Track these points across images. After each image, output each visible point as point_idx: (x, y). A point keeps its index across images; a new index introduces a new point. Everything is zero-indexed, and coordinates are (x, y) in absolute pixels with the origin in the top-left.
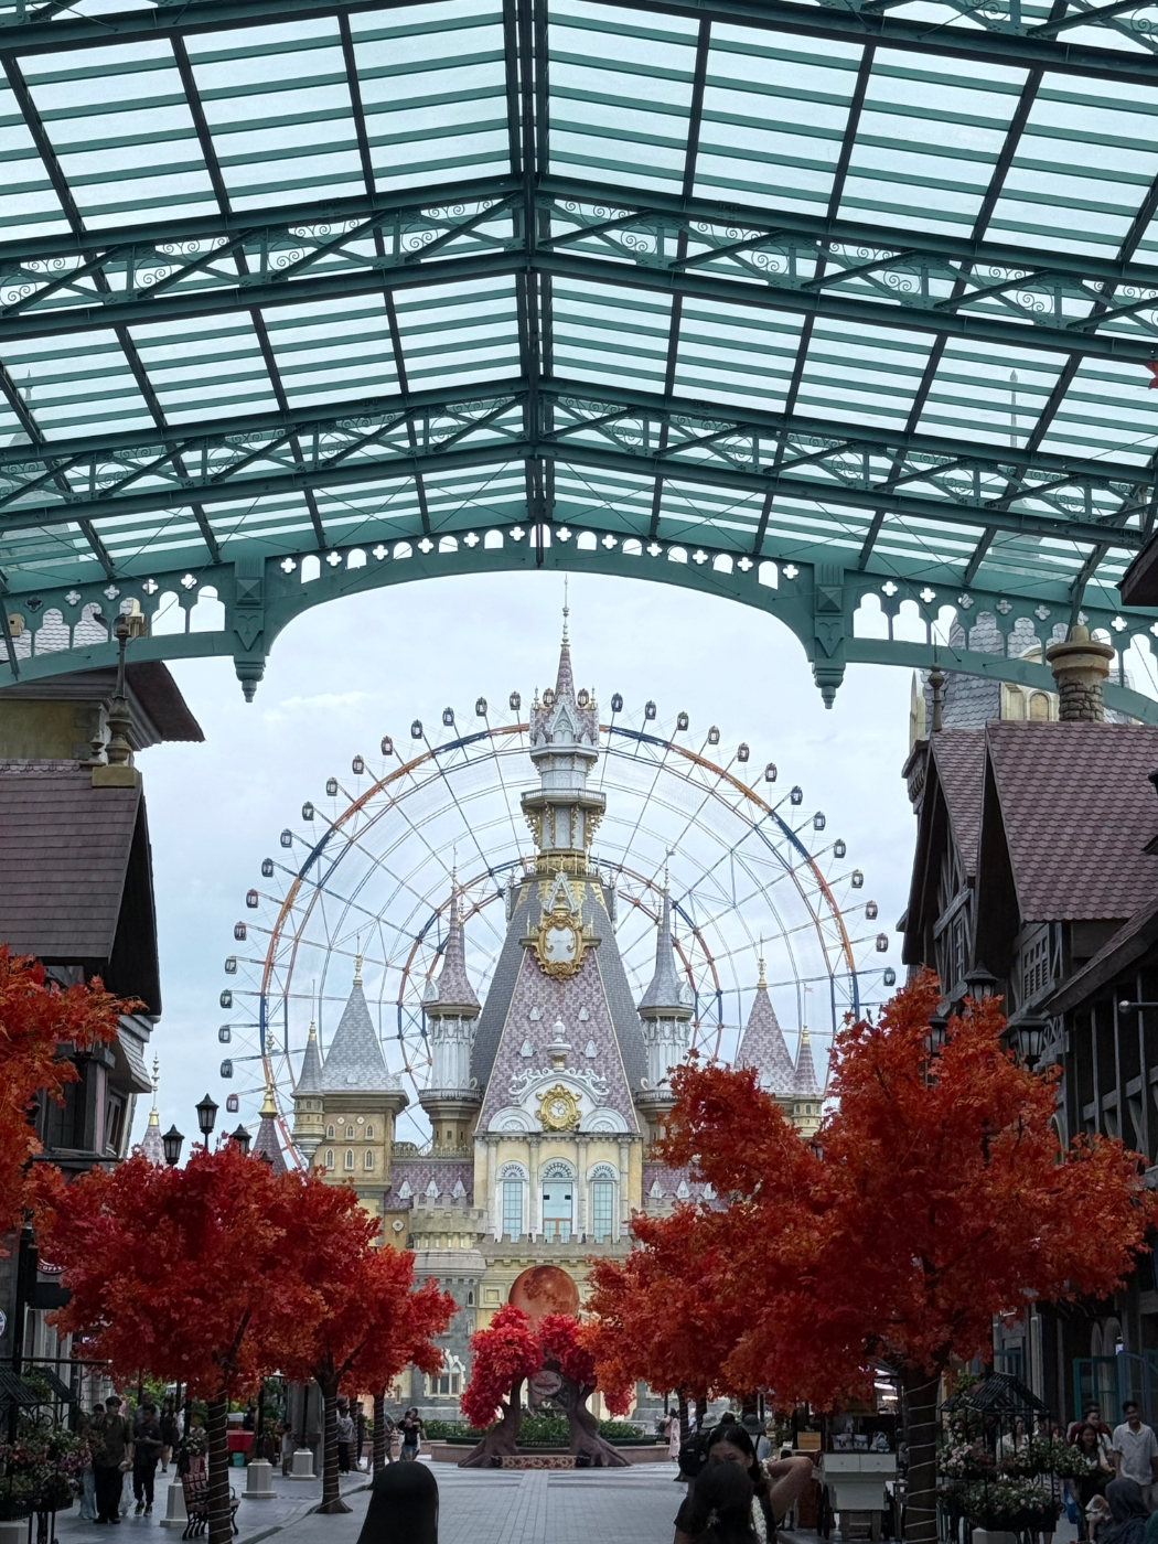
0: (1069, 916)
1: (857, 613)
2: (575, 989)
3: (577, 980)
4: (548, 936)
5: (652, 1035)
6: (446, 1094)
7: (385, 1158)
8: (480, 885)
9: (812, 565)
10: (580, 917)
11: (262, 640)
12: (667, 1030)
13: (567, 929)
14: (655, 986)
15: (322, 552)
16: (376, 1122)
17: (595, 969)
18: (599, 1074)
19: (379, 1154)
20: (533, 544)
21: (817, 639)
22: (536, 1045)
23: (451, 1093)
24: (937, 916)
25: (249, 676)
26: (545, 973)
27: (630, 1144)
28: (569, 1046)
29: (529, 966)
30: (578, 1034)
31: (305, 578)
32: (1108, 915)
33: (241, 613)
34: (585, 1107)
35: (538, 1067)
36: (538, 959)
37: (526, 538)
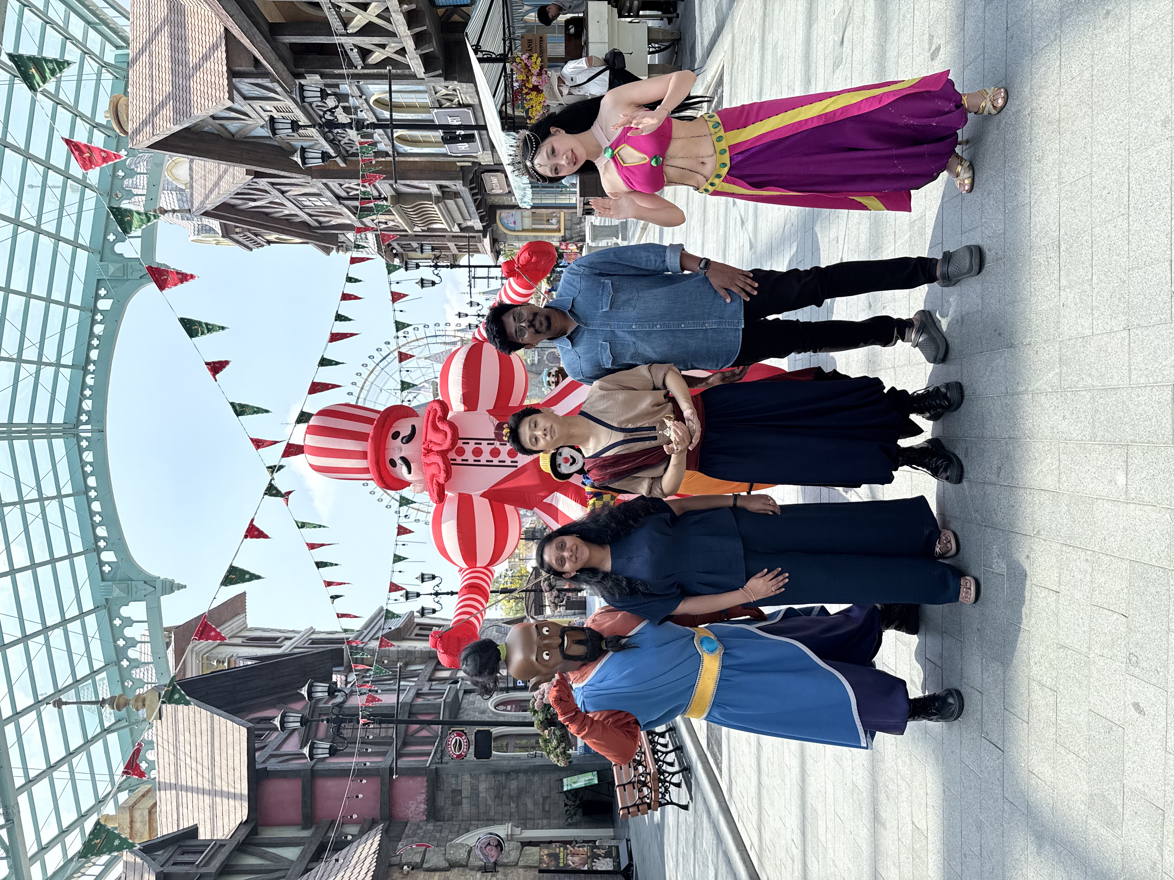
1: (126, 256)
9: (98, 280)
11: (150, 581)
20: (89, 435)
25: (170, 587)
31: (114, 559)
33: (134, 593)
37: (87, 439)
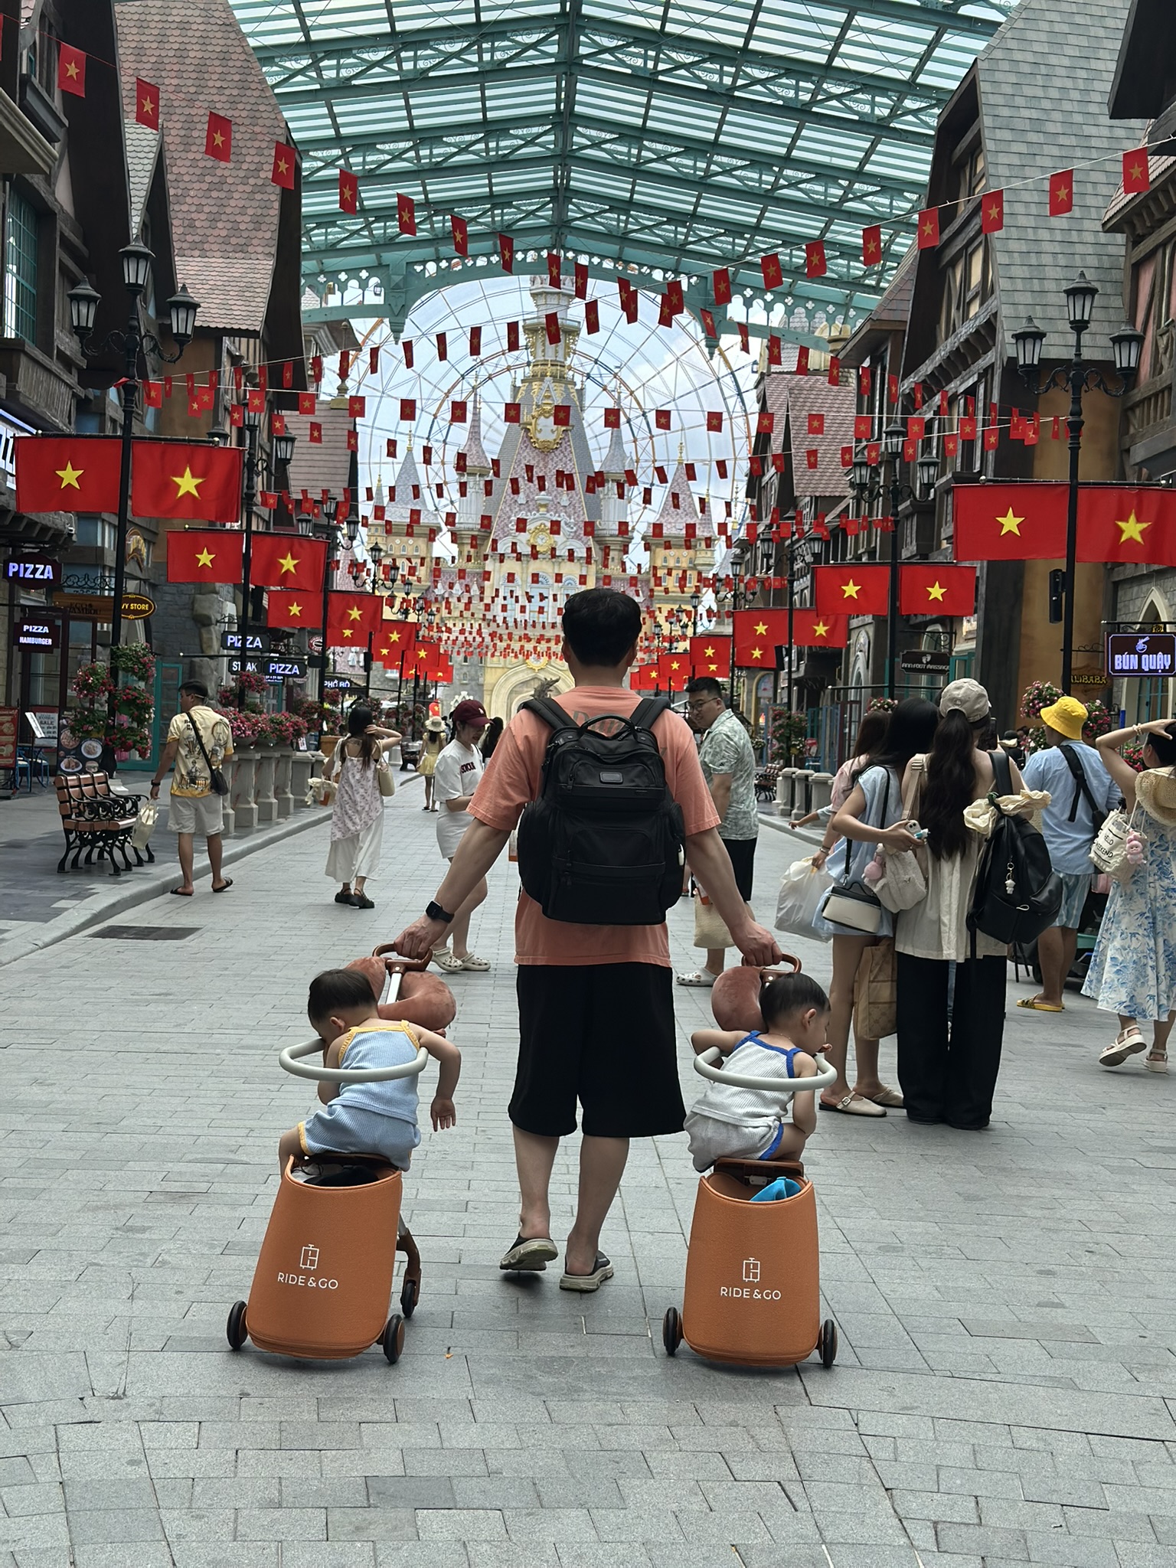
0: (817, 494)
2: (555, 459)
3: (557, 452)
4: (539, 422)
5: (606, 491)
6: (467, 526)
8: (495, 361)
13: (551, 417)
14: (610, 458)
15: (437, 260)
16: (421, 543)
17: (570, 445)
18: (570, 517)
22: (528, 496)
23: (471, 526)
24: (764, 475)
26: (536, 447)
27: (588, 564)
28: (550, 498)
29: (525, 441)
32: (837, 494)
34: (559, 538)
35: (529, 511)
36: (532, 438)
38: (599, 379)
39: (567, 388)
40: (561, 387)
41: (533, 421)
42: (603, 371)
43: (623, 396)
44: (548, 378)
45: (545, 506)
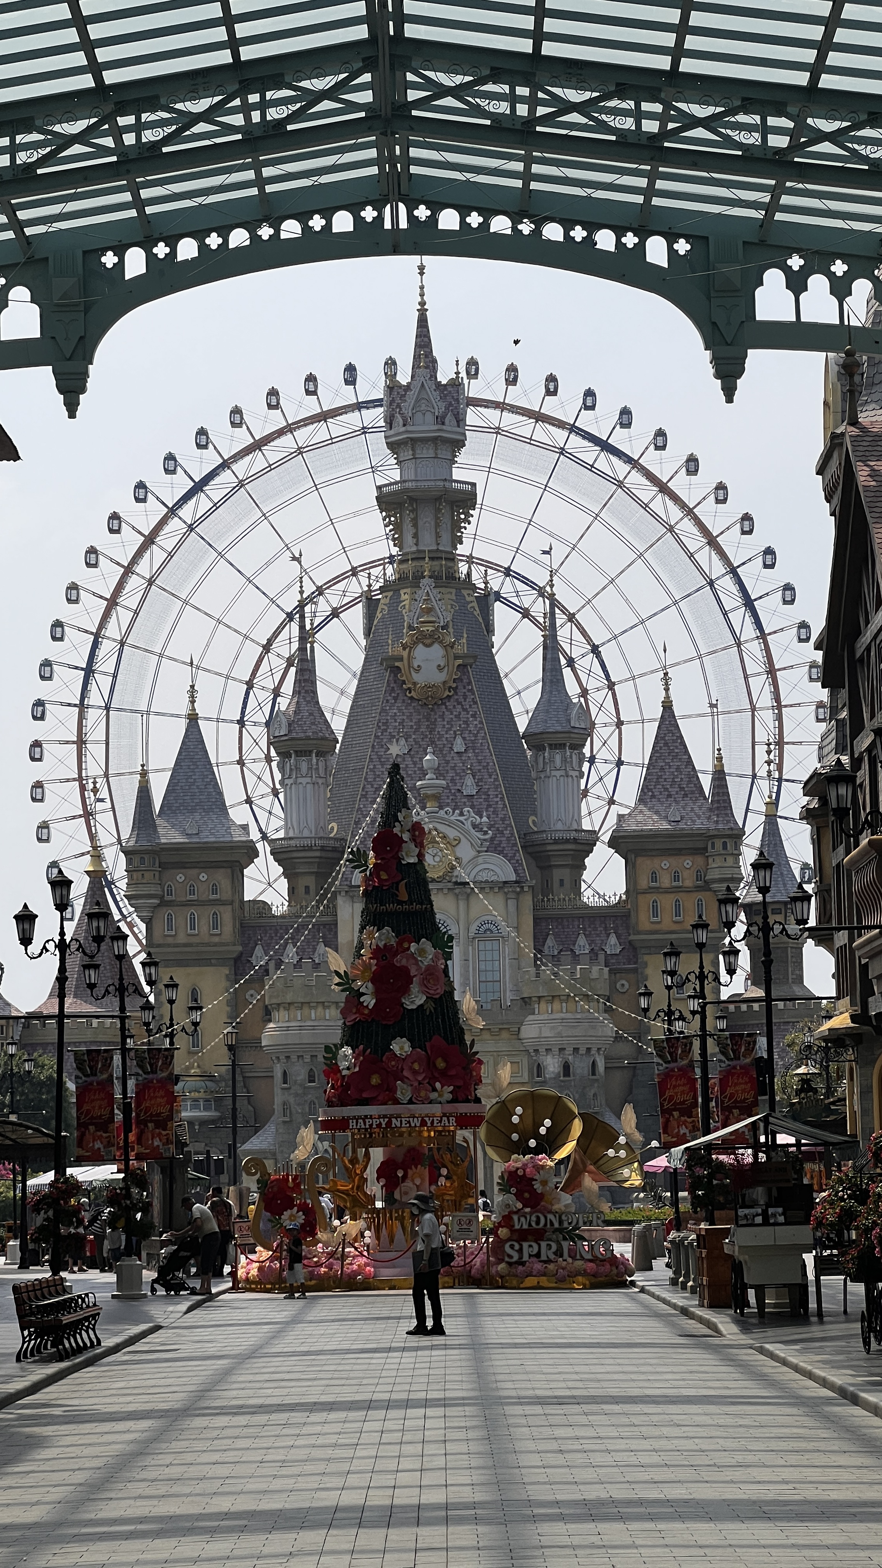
1: (759, 292)
2: (448, 716)
3: (450, 704)
4: (414, 654)
5: (541, 765)
6: (300, 842)
7: (234, 919)
9: (707, 238)
10: (451, 630)
11: (84, 348)
12: (558, 758)
13: (436, 646)
14: (541, 708)
15: (147, 245)
16: (222, 878)
17: (471, 691)
18: (480, 814)
19: (227, 915)
21: (714, 324)
23: (307, 842)
25: (71, 388)
26: (412, 698)
27: (518, 894)
28: (444, 782)
29: (393, 689)
30: (453, 768)
33: (59, 314)
34: (465, 851)
36: (404, 682)
37: (380, 219)
38: (515, 600)
39: (459, 594)
40: (451, 594)
41: (405, 654)
42: (520, 586)
43: (559, 622)
44: (425, 581)
45: (436, 797)
